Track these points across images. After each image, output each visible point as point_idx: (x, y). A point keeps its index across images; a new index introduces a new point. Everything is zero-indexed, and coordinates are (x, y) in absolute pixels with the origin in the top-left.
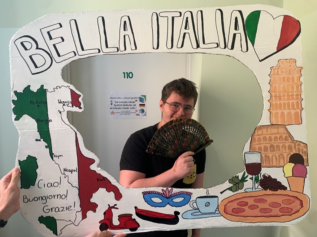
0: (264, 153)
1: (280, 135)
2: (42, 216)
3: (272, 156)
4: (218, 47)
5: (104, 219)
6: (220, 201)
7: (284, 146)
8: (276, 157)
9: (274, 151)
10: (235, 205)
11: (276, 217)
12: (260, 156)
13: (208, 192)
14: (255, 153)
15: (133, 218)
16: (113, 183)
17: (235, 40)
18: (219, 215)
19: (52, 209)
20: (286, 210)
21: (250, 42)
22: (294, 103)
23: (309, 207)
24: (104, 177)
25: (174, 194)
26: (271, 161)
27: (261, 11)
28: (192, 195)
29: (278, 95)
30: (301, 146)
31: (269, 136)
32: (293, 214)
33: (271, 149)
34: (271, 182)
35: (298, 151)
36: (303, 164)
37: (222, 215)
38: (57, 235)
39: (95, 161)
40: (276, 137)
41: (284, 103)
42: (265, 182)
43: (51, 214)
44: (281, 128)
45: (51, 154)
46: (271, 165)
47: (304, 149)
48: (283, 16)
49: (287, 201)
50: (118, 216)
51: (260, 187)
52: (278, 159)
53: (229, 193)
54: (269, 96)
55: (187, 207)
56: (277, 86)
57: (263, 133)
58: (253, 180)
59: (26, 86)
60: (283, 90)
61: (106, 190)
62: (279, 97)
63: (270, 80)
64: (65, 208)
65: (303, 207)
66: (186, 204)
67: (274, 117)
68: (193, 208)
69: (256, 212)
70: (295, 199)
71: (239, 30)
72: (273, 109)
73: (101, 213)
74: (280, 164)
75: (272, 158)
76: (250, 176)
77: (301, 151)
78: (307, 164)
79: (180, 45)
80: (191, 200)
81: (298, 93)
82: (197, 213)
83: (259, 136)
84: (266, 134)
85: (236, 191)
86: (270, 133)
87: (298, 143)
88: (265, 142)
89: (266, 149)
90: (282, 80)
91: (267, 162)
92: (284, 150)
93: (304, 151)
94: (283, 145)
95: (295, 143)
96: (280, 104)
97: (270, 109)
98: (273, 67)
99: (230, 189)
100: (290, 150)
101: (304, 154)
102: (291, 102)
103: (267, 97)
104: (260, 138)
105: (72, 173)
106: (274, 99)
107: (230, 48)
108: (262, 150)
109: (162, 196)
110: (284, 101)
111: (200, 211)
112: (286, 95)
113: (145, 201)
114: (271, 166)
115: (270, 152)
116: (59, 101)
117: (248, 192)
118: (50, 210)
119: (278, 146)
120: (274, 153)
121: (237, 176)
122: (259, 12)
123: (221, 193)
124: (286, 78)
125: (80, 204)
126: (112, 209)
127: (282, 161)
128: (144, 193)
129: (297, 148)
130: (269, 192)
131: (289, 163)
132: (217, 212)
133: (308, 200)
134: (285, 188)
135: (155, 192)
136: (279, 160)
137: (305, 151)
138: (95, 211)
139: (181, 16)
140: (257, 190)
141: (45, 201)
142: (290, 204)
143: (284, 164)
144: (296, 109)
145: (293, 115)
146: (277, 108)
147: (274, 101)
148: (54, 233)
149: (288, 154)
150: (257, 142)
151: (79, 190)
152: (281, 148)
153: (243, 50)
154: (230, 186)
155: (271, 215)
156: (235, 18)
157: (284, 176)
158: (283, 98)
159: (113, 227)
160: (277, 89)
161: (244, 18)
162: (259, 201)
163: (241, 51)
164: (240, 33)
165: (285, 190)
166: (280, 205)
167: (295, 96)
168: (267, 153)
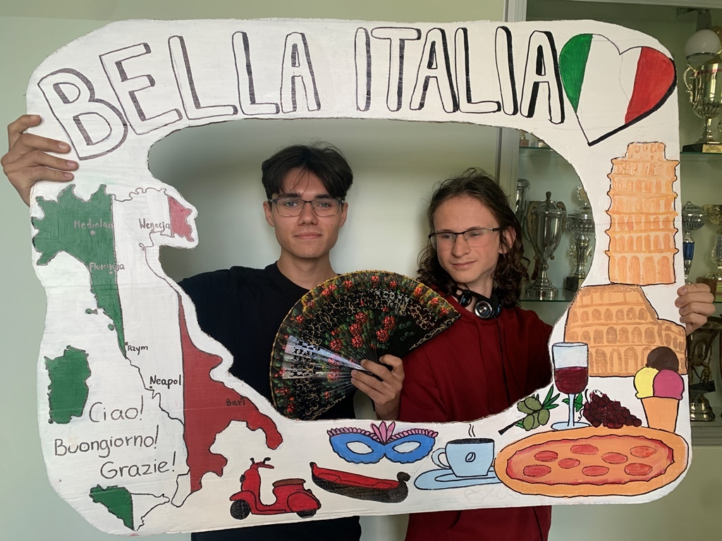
0: (594, 345)
1: (630, 307)
2: (98, 485)
3: (612, 353)
4: (499, 110)
5: (240, 490)
7: (636, 331)
8: (619, 354)
9: (615, 340)
10: (529, 459)
11: (617, 485)
12: (586, 352)
13: (471, 428)
14: (575, 344)
15: (306, 489)
16: (262, 410)
17: (537, 96)
18: (496, 480)
19: (121, 470)
20: (639, 469)
21: (569, 102)
22: (659, 238)
23: (686, 461)
24: (242, 397)
25: (398, 434)
26: (609, 364)
27: (593, 36)
28: (436, 436)
29: (626, 221)
30: (673, 332)
31: (607, 307)
32: (652, 478)
33: (610, 336)
34: (608, 409)
35: (667, 342)
36: (676, 370)
37: (502, 482)
38: (133, 528)
39: (222, 360)
40: (621, 311)
41: (639, 238)
42: (594, 409)
43: (119, 481)
44: (630, 291)
45: (122, 344)
46: (609, 372)
47: (678, 337)
48: (641, 48)
49: (641, 450)
50: (273, 484)
51: (584, 419)
52: (623, 360)
53: (518, 433)
54: (607, 222)
55: (426, 464)
56: (625, 201)
57: (594, 303)
58: (569, 404)
59: (65, 187)
60: (637, 209)
61: (247, 426)
62: (628, 225)
63: (610, 188)
64: (152, 467)
65: (674, 462)
66: (424, 457)
67: (617, 268)
68: (438, 465)
69: (576, 473)
70: (658, 445)
71: (545, 74)
72: (615, 251)
73: (234, 476)
74: (627, 370)
75: (612, 357)
76: (564, 396)
77: (672, 341)
78: (684, 369)
79: (416, 105)
80: (434, 449)
81: (668, 218)
82: (447, 476)
83: (585, 309)
84: (600, 305)
85: (532, 429)
86: (608, 302)
87: (666, 325)
88: (596, 322)
89: (598, 336)
90: (634, 187)
91: (600, 364)
92: (636, 340)
93: (678, 341)
94: (635, 329)
95: (660, 325)
96: (631, 238)
97: (609, 251)
98: (616, 158)
99: (520, 423)
100: (650, 340)
101: (678, 349)
102: (653, 235)
103: (603, 223)
104: (586, 313)
105: (169, 388)
106: (617, 229)
107: (526, 112)
108: (590, 339)
109: (372, 438)
110: (639, 232)
111: (454, 473)
112: (643, 219)
113: (334, 451)
114: (609, 374)
115: (608, 344)
117: (558, 430)
118: (117, 472)
119: (624, 331)
120: (615, 346)
122: (590, 36)
123: (501, 432)
124: (643, 184)
125: (186, 457)
126: (260, 469)
127: (631, 363)
128: (332, 433)
129: (664, 335)
130: (603, 430)
131: (646, 368)
132: (490, 474)
133: (684, 448)
134: (636, 422)
135: (357, 430)
136: (625, 361)
137: (680, 343)
138: (220, 473)
139: (419, 38)
140: (577, 425)
141: (105, 453)
142: (648, 455)
143: (637, 369)
144: (662, 251)
145: (658, 263)
146: (623, 250)
147: (618, 232)
148: (125, 524)
149: (646, 349)
150: (579, 320)
151: (184, 425)
152: (630, 335)
153: (555, 120)
154: (519, 417)
155: (607, 479)
156: (538, 48)
157: (636, 395)
158: (636, 226)
159: (262, 508)
160: (625, 208)
161: (556, 48)
162: (582, 450)
163: (550, 122)
164: (548, 82)
165: (637, 426)
166: (625, 458)
167: (661, 224)
168: (600, 346)
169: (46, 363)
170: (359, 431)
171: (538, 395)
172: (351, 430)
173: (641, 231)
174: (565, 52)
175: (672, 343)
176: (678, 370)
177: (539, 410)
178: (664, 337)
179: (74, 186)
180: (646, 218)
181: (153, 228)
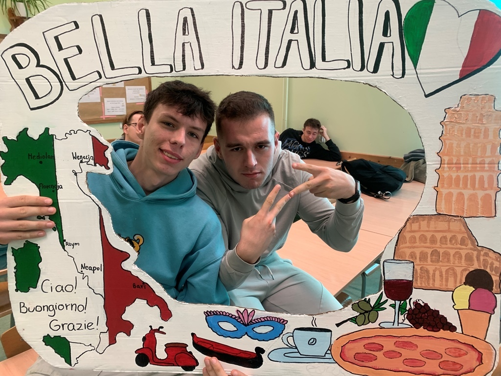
0: (419, 263)
1: (453, 234)
2: (48, 334)
3: (434, 271)
4: (348, 67)
5: (142, 347)
6: (334, 339)
7: (458, 255)
8: (441, 272)
9: (438, 261)
10: (359, 348)
12: (412, 269)
13: (314, 320)
14: (403, 262)
15: (188, 351)
16: (157, 293)
17: (382, 55)
18: (332, 361)
19: (63, 325)
20: (451, 365)
21: (410, 60)
22: (484, 178)
23: (493, 364)
24: (144, 283)
25: (257, 319)
26: (431, 280)
27: (436, 1)
28: (286, 323)
29: (454, 162)
30: (490, 257)
31: (432, 233)
32: (462, 374)
33: (434, 257)
34: (428, 316)
35: (484, 265)
36: (491, 289)
37: (336, 363)
38: (71, 365)
39: (130, 255)
40: (445, 237)
41: (466, 177)
42: (416, 315)
43: (62, 333)
44: (455, 221)
45: (62, 241)
46: (431, 285)
47: (495, 262)
48: (479, 11)
49: (454, 351)
50: (165, 345)
51: (407, 321)
52: (444, 277)
53: (351, 327)
54: (438, 163)
55: (278, 343)
56: (454, 145)
57: (421, 229)
58: (395, 308)
59: (21, 130)
60: (465, 153)
61: (147, 303)
62: (456, 165)
63: (442, 133)
64: (83, 325)
65: (482, 363)
66: (276, 338)
67: (443, 201)
68: (287, 345)
69: (397, 363)
70: (470, 349)
71: (390, 36)
72: (443, 187)
73: (139, 337)
74: (446, 285)
75: (434, 275)
76: (391, 302)
77: (489, 266)
78: (497, 289)
79: (280, 63)
80: (284, 332)
81: (493, 160)
82: (293, 353)
83: (412, 234)
84: (427, 231)
85: (363, 325)
86: (434, 229)
87: (484, 251)
88: (423, 244)
89: (423, 256)
90: (464, 133)
91: (423, 279)
92: (456, 262)
93: (494, 266)
94: (456, 253)
95: (479, 251)
96: (458, 177)
97: (437, 187)
98: (449, 108)
99: (353, 320)
100: (469, 263)
101: (494, 272)
102: (478, 175)
103: (434, 163)
104: (415, 238)
105: (94, 273)
106: (446, 169)
107: (372, 70)
108: (416, 259)
109: (237, 320)
110: (466, 172)
111: (299, 352)
112: (470, 161)
113: (209, 327)
114: (431, 287)
115: (431, 263)
116: (74, 156)
117: (384, 328)
118: (60, 327)
119: (446, 254)
120: (438, 265)
121: (367, 300)
122: (432, 1)
123: (338, 325)
124: (473, 131)
125: (106, 321)
126: (156, 334)
127: (451, 280)
128: (208, 314)
129: (482, 260)
130: (422, 331)
131: (464, 285)
132: (328, 356)
133: (492, 353)
134: (452, 328)
136: (446, 278)
138: (129, 334)
139: (284, 8)
140: (401, 326)
141: (52, 313)
142: (460, 356)
143: (455, 286)
144: (486, 190)
145: (481, 199)
146: (450, 185)
147: (447, 171)
148: (66, 362)
149: (465, 270)
150: (408, 243)
151: (104, 299)
152: (452, 258)
153: (396, 75)
154: (353, 315)
155: (423, 371)
156: (386, 13)
157: (453, 307)
158: (463, 167)
159: (157, 360)
160: (454, 150)
161: (402, 13)
162: (403, 346)
163: (392, 77)
164: (393, 42)
165: (453, 332)
166: (441, 355)
167: (486, 165)
168: (424, 265)
169: (12, 252)
170: (227, 314)
171: (369, 299)
172: (221, 313)
173: (467, 171)
174: (409, 16)
176: (492, 290)
177: (370, 311)
178: (481, 262)
179: (28, 129)
180: (472, 160)
181: (82, 159)
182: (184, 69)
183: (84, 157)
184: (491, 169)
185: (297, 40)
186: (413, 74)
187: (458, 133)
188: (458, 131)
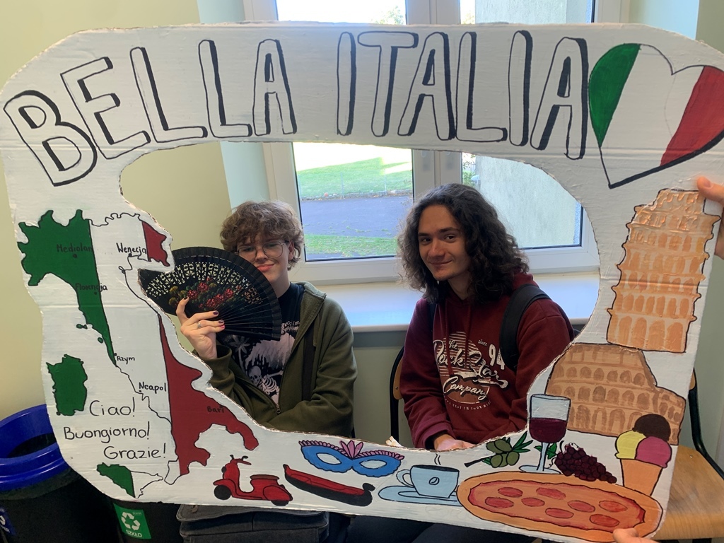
0: (578, 401)
1: (626, 370)
2: (103, 463)
3: (596, 412)
4: (504, 138)
5: (222, 478)
6: (461, 480)
7: (629, 395)
8: (605, 414)
9: (602, 400)
10: (493, 492)
11: (579, 530)
12: (568, 407)
13: (438, 458)
14: (557, 398)
15: (280, 484)
16: (239, 418)
17: (554, 123)
18: (457, 503)
19: (121, 453)
20: (605, 520)
21: (593, 133)
22: (676, 302)
23: (657, 524)
24: (221, 406)
25: (366, 452)
26: (591, 422)
27: (641, 47)
28: (402, 459)
29: (639, 278)
30: (671, 402)
31: (598, 367)
33: (597, 395)
34: (582, 463)
35: (662, 410)
36: (666, 439)
37: (463, 506)
38: (134, 497)
39: (202, 374)
40: (615, 373)
41: (651, 300)
43: (121, 461)
44: (630, 354)
45: (112, 355)
46: (590, 428)
47: (676, 407)
48: (702, 68)
49: (610, 505)
50: (250, 477)
51: (554, 467)
52: (608, 420)
53: (485, 468)
54: (616, 277)
55: (391, 480)
56: (642, 257)
57: (585, 361)
58: (541, 451)
59: (43, 212)
60: (655, 267)
61: (227, 430)
62: (641, 283)
63: (627, 239)
64: (146, 453)
65: (644, 522)
66: (389, 474)
67: (618, 328)
68: (402, 483)
69: (539, 512)
70: (630, 504)
71: (569, 96)
72: (619, 309)
73: (217, 467)
74: (610, 430)
75: (595, 416)
76: (537, 443)
77: (667, 411)
78: (675, 440)
79: (405, 128)
80: (399, 469)
81: (691, 280)
82: (409, 491)
83: (572, 366)
84: (592, 363)
85: (499, 466)
86: (601, 362)
87: (664, 393)
88: (584, 379)
89: (584, 393)
90: (657, 242)
91: (581, 420)
92: (626, 403)
93: (675, 412)
94: (628, 393)
95: (657, 393)
96: (641, 299)
97: (612, 309)
98: (640, 206)
99: (487, 460)
100: (642, 406)
101: (672, 420)
102: (668, 297)
103: (610, 278)
104: (575, 370)
105: (156, 393)
106: (626, 287)
107: (537, 144)
108: (574, 395)
109: (341, 452)
110: (653, 292)
111: (417, 491)
112: (660, 279)
113: (305, 458)
114: (590, 430)
115: (593, 402)
116: (120, 247)
117: (525, 472)
118: (117, 455)
119: (614, 393)
120: (601, 405)
121: (507, 439)
122: (636, 47)
123: (467, 465)
124: (669, 239)
125: (175, 448)
126: (238, 464)
127: (617, 424)
128: (304, 444)
129: (659, 404)
130: (573, 479)
131: (632, 432)
132: (452, 498)
133: (658, 511)
134: (612, 479)
135: (327, 444)
136: (610, 422)
137: (677, 413)
138: (204, 464)
139: (415, 45)
140: (546, 471)
141: (106, 439)
142: (617, 511)
143: (622, 431)
144: (677, 317)
145: (668, 329)
146: (629, 308)
147: (627, 290)
148: (128, 493)
149: (636, 414)
150: (565, 375)
151: (171, 424)
152: (620, 397)
153: (572, 154)
154: (487, 455)
155: (570, 523)
156: (565, 61)
157: (615, 455)
158: (650, 286)
159: (241, 494)
160: (641, 263)
161: (589, 62)
162: (548, 494)
163: (565, 156)
164: (571, 106)
165: (611, 483)
166: (593, 508)
167: (681, 286)
168: (584, 403)
169: (48, 368)
170: (329, 445)
171: (509, 438)
172: (321, 444)
173: (655, 292)
174: (599, 67)
175: (667, 413)
176: (668, 440)
178: (659, 405)
179: (52, 211)
180: (664, 278)
181: (130, 252)
182: (268, 131)
183: (133, 249)
184: (687, 292)
185: (432, 96)
186: (596, 155)
187: (648, 241)
188: (649, 238)
